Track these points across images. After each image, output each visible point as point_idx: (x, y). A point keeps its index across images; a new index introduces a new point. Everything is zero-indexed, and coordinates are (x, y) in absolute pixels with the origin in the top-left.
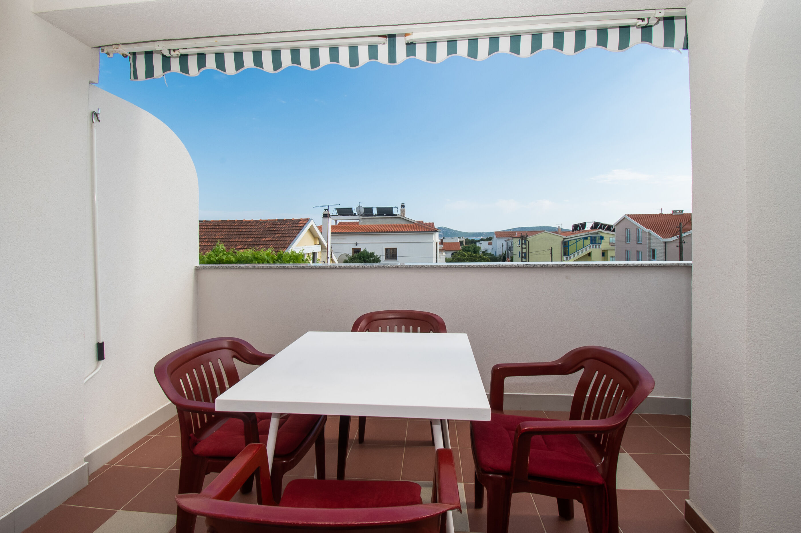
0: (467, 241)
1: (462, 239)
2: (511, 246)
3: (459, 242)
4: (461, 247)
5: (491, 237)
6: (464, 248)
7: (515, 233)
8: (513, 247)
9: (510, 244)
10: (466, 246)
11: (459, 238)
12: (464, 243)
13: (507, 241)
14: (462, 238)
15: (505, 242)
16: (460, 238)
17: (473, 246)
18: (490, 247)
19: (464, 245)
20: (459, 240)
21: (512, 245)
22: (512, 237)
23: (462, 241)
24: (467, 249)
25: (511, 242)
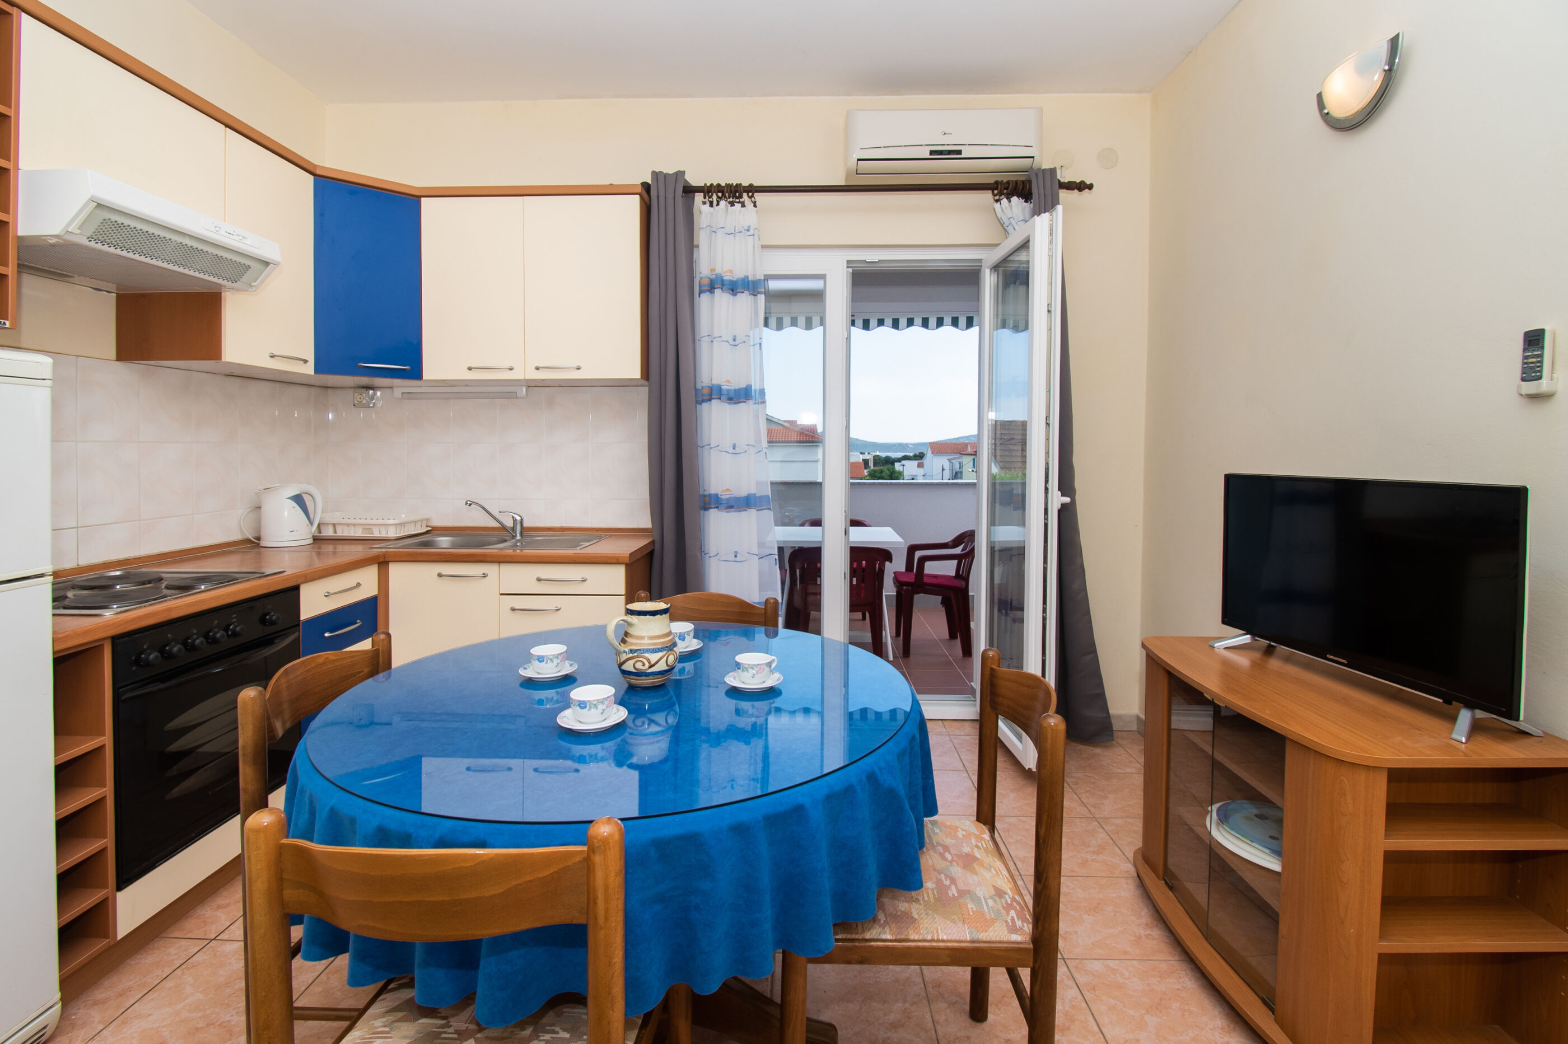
0: (877, 460)
1: (867, 457)
2: (958, 470)
3: (861, 461)
4: (865, 471)
5: (922, 453)
6: (873, 472)
7: (966, 445)
8: (961, 472)
9: (957, 466)
10: (877, 468)
11: (861, 453)
12: (871, 464)
13: (952, 461)
14: (866, 453)
15: (949, 463)
16: (864, 454)
17: (888, 469)
18: (920, 472)
19: (872, 468)
20: (862, 457)
21: (960, 468)
22: (961, 454)
23: (868, 460)
24: (878, 475)
25: (960, 463)
